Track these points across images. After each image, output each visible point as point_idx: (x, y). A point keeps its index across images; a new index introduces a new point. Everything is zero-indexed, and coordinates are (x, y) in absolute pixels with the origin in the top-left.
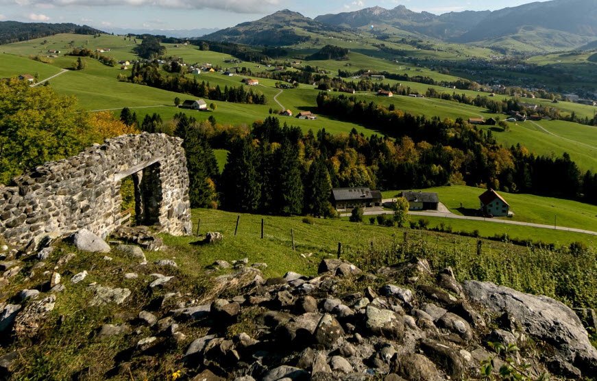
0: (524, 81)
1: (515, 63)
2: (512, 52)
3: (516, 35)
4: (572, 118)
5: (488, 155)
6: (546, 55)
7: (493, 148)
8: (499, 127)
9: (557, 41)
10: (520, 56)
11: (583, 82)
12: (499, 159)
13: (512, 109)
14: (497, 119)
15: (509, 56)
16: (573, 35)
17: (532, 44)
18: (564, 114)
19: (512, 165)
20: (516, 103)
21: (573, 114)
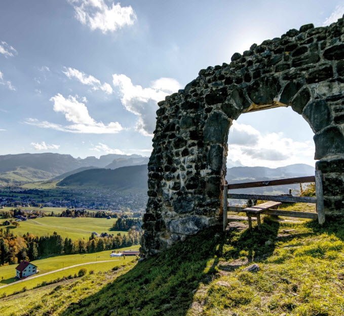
0: (22, 198)
1: (15, 188)
2: (13, 182)
3: (15, 171)
4: (52, 215)
5: (9, 244)
6: (34, 183)
7: (12, 239)
8: (12, 225)
9: (40, 175)
10: (18, 184)
11: (54, 196)
12: (17, 244)
13: (18, 214)
14: (11, 221)
15: (11, 184)
16: (48, 173)
17: (25, 177)
18: (47, 214)
19: (25, 246)
20: (19, 211)
21: (52, 213)
